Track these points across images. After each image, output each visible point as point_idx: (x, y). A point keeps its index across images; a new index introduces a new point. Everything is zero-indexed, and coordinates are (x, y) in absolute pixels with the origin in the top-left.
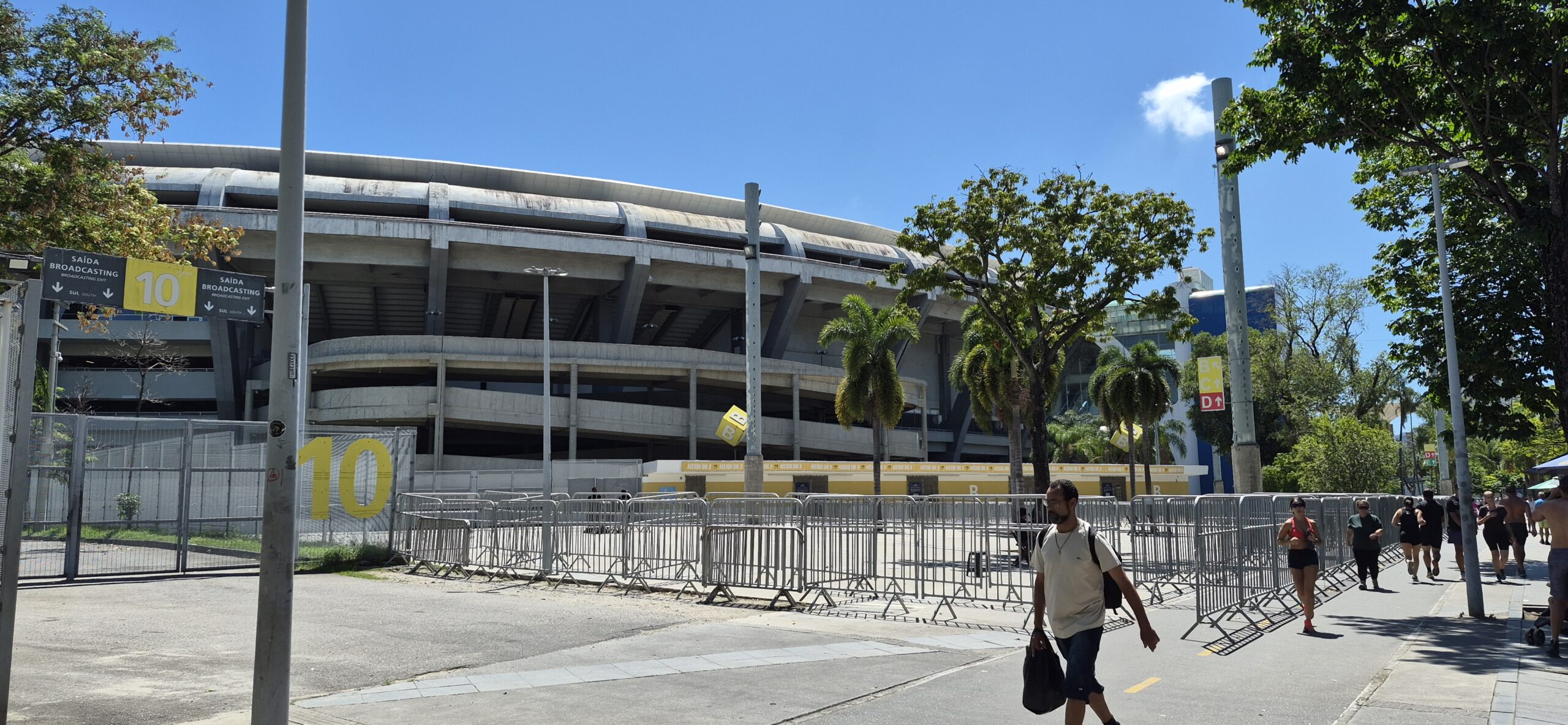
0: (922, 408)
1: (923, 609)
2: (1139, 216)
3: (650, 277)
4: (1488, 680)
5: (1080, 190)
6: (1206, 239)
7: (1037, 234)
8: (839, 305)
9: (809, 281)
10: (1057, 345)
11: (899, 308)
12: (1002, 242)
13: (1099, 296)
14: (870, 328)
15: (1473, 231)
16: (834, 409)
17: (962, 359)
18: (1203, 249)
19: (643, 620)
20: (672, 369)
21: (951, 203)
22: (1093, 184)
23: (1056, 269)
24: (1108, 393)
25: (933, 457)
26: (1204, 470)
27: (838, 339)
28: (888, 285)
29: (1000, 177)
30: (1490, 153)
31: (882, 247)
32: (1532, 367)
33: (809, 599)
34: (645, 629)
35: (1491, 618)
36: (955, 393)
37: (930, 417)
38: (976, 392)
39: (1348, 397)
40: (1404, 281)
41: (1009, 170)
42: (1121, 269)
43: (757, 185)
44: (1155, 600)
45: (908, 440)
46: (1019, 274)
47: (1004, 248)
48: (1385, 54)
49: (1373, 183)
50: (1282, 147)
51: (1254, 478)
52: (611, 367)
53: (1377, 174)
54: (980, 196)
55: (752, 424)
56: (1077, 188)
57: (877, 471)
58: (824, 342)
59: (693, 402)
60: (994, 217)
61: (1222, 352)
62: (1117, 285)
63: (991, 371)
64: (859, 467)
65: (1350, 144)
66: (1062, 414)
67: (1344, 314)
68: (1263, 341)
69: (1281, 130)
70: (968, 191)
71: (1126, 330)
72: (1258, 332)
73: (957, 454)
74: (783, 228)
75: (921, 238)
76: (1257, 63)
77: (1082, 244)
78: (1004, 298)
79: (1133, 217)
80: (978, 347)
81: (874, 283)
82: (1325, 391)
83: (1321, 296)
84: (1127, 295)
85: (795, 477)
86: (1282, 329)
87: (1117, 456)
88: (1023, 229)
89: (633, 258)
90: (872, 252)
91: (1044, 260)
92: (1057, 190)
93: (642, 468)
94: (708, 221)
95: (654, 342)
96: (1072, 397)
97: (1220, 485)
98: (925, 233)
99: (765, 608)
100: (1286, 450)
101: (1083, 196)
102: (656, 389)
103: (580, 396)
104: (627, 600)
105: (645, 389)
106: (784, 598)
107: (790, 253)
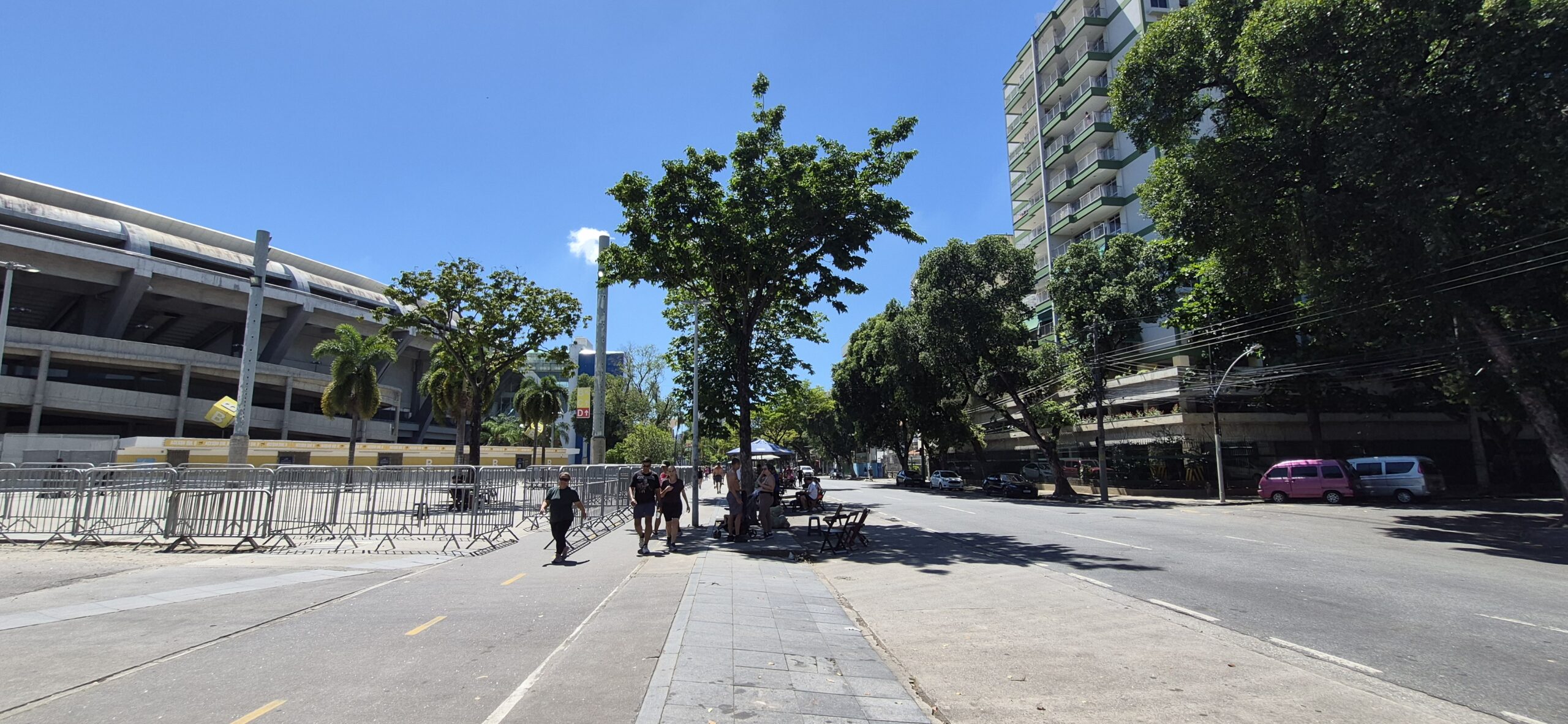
0: (396, 408)
1: (370, 544)
2: (551, 302)
3: (150, 287)
4: (693, 557)
5: (517, 282)
6: (588, 321)
7: (487, 303)
8: (333, 330)
9: (311, 310)
10: (494, 373)
11: (381, 337)
12: (463, 304)
13: (523, 346)
14: (357, 349)
15: (713, 337)
16: (320, 403)
17: (429, 377)
18: (585, 327)
19: (86, 570)
20: (164, 364)
21: (429, 274)
22: (525, 279)
23: (497, 326)
24: (525, 405)
25: (401, 440)
26: (577, 451)
27: (330, 354)
28: (374, 321)
29: (465, 264)
30: (721, 300)
31: (377, 295)
32: (732, 405)
33: (271, 543)
34: (88, 577)
35: (701, 527)
36: (423, 399)
37: (402, 413)
38: (436, 399)
39: (654, 414)
40: (682, 358)
41: (472, 261)
42: (538, 332)
43: (268, 233)
44: (534, 527)
45: (385, 428)
46: (472, 326)
47: (465, 308)
48: (680, 241)
49: (672, 306)
50: (628, 278)
51: (601, 456)
52: (93, 356)
53: (674, 301)
54: (450, 273)
55: (240, 412)
56: (515, 280)
57: (352, 449)
58: (317, 355)
59: (184, 391)
60: (459, 287)
61: (592, 385)
62: (535, 341)
63: (448, 385)
64: (338, 446)
65: (661, 283)
66: (497, 416)
67: (655, 371)
68: (616, 382)
69: (628, 269)
70: (442, 268)
71: (541, 368)
72: (612, 376)
73: (421, 439)
74: (292, 269)
75: (403, 293)
76: (619, 231)
77: (515, 314)
78: (460, 340)
79: (548, 303)
80: (440, 371)
81: (362, 318)
82: (643, 410)
83: (645, 361)
84: (540, 347)
85: (279, 453)
86: (625, 376)
87: (528, 442)
88: (478, 299)
89: (133, 270)
90: (368, 297)
91: (490, 319)
92: (503, 279)
93: (119, 443)
94: (219, 252)
95: (149, 339)
96: (504, 406)
97: (585, 460)
98: (407, 290)
99: (227, 552)
100: (621, 441)
101: (519, 285)
102: (144, 378)
103: (49, 379)
104: (76, 554)
105: (132, 378)
106: (248, 543)
107: (296, 287)
